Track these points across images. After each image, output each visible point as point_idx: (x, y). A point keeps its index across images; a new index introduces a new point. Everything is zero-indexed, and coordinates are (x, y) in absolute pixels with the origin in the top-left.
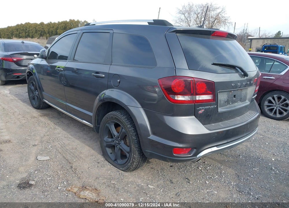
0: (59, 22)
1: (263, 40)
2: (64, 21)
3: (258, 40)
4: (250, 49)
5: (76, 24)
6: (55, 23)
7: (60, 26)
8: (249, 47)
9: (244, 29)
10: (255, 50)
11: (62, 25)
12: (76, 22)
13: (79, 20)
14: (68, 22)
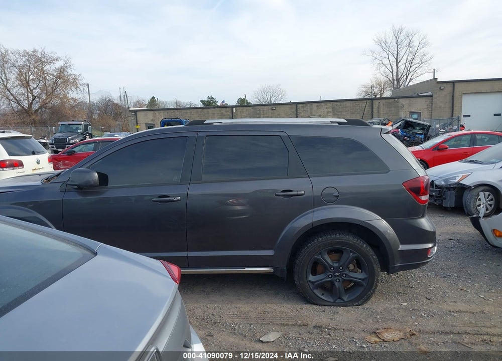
1: (153, 112)
3: (145, 112)
4: (137, 127)
8: (135, 123)
9: (120, 96)
10: (145, 127)
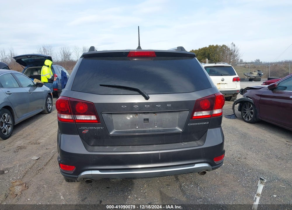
0: (199, 49)
2: (204, 48)
5: (214, 49)
6: (196, 50)
7: (199, 52)
11: (202, 51)
12: (215, 47)
13: (218, 45)
14: (208, 48)
